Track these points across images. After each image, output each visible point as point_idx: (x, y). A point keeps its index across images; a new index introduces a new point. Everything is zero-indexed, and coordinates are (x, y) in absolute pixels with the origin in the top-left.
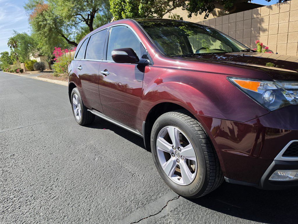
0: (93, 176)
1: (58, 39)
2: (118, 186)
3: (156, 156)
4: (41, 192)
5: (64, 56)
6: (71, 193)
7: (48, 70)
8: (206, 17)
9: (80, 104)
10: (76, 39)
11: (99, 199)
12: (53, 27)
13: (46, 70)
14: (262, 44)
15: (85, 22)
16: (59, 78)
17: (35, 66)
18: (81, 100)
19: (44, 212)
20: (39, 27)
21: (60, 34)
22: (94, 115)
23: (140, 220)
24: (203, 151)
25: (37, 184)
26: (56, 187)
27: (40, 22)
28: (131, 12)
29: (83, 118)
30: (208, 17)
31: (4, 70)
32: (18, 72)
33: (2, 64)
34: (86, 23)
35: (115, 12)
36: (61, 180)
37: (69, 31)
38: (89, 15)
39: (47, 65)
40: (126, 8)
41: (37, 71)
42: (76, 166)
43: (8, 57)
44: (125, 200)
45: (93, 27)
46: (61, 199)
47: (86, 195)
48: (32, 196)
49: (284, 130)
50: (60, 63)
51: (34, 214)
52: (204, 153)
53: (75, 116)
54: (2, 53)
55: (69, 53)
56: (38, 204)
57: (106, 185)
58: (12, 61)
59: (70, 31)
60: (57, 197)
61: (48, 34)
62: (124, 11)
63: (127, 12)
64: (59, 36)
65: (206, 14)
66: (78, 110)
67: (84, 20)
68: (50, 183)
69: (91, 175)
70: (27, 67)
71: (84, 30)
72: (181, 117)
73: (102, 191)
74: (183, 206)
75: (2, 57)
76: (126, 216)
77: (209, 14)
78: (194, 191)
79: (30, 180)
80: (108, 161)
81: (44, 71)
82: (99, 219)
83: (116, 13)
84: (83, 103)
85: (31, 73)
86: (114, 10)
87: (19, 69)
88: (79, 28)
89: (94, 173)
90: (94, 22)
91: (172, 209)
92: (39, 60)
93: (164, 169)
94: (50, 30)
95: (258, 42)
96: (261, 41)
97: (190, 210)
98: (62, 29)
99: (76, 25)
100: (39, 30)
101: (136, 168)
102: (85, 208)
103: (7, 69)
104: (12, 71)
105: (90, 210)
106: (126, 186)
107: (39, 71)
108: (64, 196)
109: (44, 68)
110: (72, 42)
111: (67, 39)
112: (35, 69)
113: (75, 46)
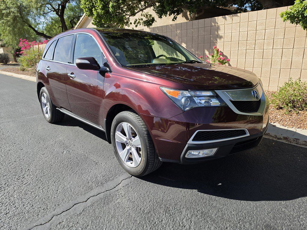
0: (61, 166)
1: (24, 29)
2: (83, 172)
3: (115, 147)
4: (14, 180)
5: (31, 49)
6: (41, 180)
7: (13, 62)
8: (174, 20)
9: (48, 103)
10: (45, 29)
11: (66, 183)
12: (18, 16)
13: (11, 63)
14: (218, 49)
15: (55, 12)
16: (27, 72)
18: (50, 99)
19: (17, 194)
20: (2, 15)
21: (26, 24)
22: (64, 114)
23: (98, 194)
24: (145, 140)
25: (9, 174)
26: (27, 175)
28: (102, 9)
29: (52, 116)
30: (176, 20)
34: (56, 14)
35: (85, 8)
36: (32, 170)
37: (37, 20)
38: (59, 5)
39: (11, 56)
40: (97, 5)
41: (0, 64)
42: (46, 159)
44: (87, 182)
45: (64, 17)
46: (32, 184)
47: (55, 180)
48: (6, 184)
49: (198, 124)
50: (27, 57)
51: (9, 197)
52: (145, 141)
53: (44, 114)
55: (37, 46)
56: (12, 189)
57: (72, 172)
59: (39, 21)
60: (29, 183)
61: (12, 24)
62: (95, 8)
63: (98, 9)
64: (25, 26)
65: (175, 16)
66: (47, 108)
67: (54, 10)
68: (22, 173)
69: (59, 165)
71: (54, 20)
72: (131, 116)
73: (68, 177)
74: (133, 182)
76: (88, 192)
77: (177, 17)
78: (141, 170)
79: (3, 171)
80: (75, 153)
81: (8, 63)
82: (65, 196)
83: (87, 9)
84: (52, 102)
86: (85, 6)
88: (48, 18)
89: (62, 163)
90: (65, 12)
91: (124, 185)
93: (121, 157)
94: (15, 18)
95: (215, 48)
96: (218, 47)
97: (138, 184)
98: (29, 18)
99: (45, 14)
100: (2, 18)
101: (100, 158)
102: (53, 190)
105: (58, 190)
106: (89, 172)
107: (2, 64)
108: (35, 182)
109: (8, 61)
110: (41, 33)
111: (35, 30)
113: (44, 37)
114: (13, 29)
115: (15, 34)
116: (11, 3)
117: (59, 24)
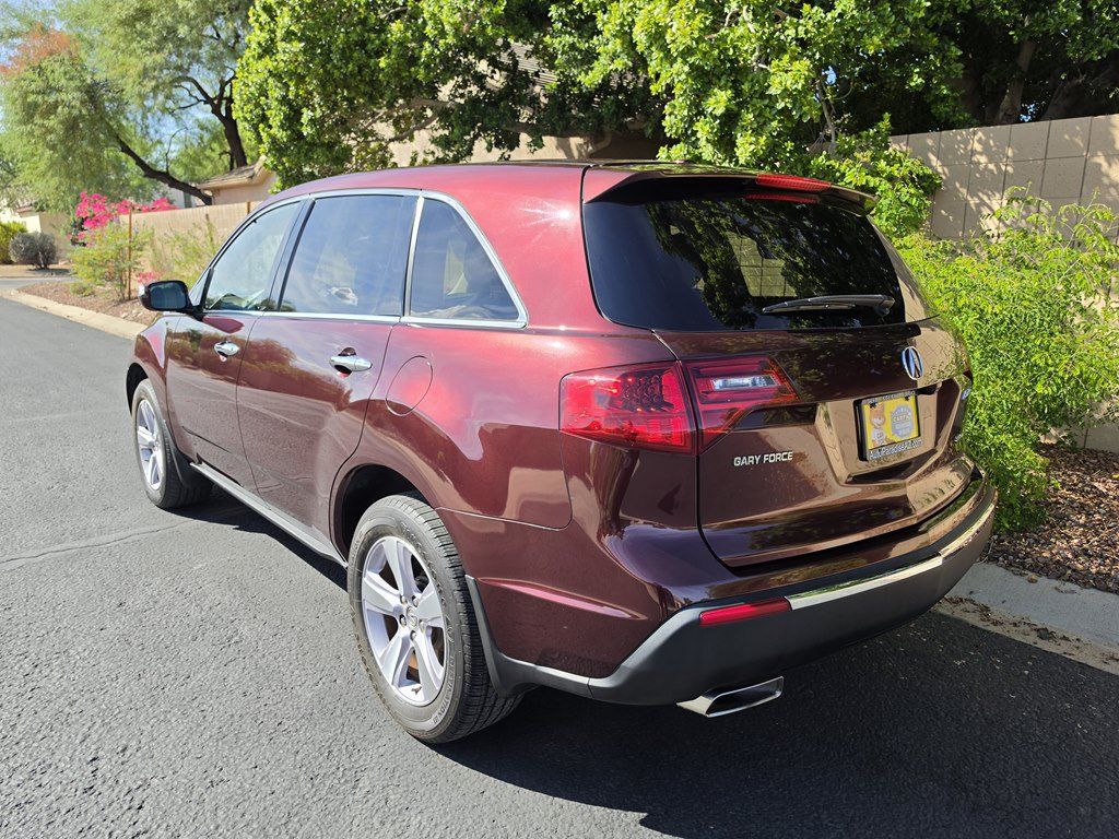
7: (68, 263)
10: (176, 160)
12: (81, 116)
13: (59, 265)
15: (209, 105)
16: (90, 300)
17: (14, 246)
20: (29, 111)
21: (113, 143)
27: (33, 93)
34: (213, 112)
37: (152, 130)
38: (222, 85)
39: (65, 245)
41: (25, 267)
55: (126, 218)
59: (157, 131)
61: (62, 142)
67: (204, 99)
71: (207, 132)
81: (51, 267)
88: (190, 123)
92: (33, 224)
94: (71, 125)
98: (123, 122)
100: (27, 119)
107: (31, 267)
109: (53, 258)
110: (160, 173)
111: (140, 162)
112: (13, 259)
113: (171, 186)
114: (65, 158)
115: (70, 175)
116: (65, 73)
117: (221, 145)
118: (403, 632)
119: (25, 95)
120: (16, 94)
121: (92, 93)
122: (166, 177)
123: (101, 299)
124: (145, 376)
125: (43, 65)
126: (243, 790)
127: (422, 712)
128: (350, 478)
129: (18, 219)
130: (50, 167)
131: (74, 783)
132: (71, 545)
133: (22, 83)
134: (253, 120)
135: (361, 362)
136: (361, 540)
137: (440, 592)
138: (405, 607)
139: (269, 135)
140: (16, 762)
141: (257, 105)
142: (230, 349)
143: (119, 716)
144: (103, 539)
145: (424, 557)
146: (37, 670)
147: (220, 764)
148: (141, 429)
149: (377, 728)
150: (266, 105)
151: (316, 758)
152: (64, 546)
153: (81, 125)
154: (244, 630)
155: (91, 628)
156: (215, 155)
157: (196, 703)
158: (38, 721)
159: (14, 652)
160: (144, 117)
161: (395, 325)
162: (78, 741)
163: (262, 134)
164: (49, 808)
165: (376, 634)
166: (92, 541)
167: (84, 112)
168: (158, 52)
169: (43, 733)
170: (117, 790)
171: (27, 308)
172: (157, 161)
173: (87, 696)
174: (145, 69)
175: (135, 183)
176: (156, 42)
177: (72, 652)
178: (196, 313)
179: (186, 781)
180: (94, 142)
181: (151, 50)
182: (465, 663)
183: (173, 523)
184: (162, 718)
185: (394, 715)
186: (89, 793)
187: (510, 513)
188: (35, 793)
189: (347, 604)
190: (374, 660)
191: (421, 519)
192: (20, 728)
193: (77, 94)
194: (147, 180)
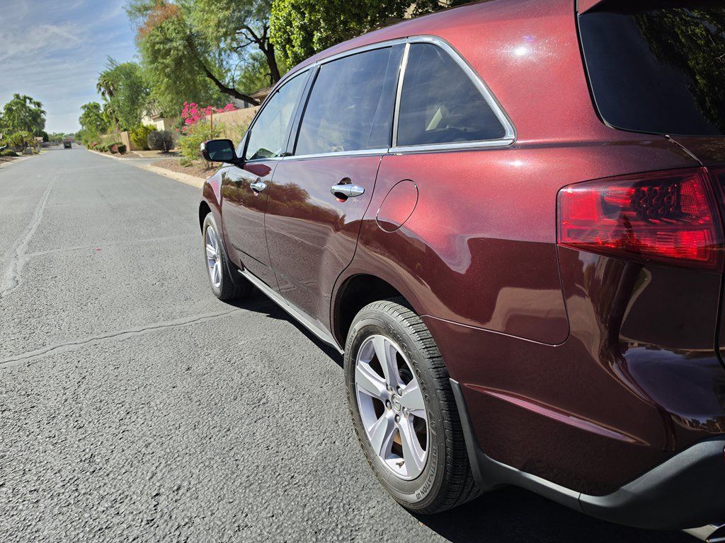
12: (184, 56)
13: (175, 150)
15: (258, 45)
16: (190, 169)
17: (150, 139)
20: (155, 55)
21: (202, 71)
27: (158, 43)
31: (89, 146)
32: (116, 152)
33: (85, 131)
34: (260, 48)
37: (224, 63)
41: (157, 152)
43: (98, 115)
54: (84, 107)
58: (105, 123)
59: (228, 63)
61: (173, 72)
67: (254, 39)
70: (135, 140)
71: (257, 61)
75: (85, 114)
81: (170, 151)
85: (141, 156)
87: (117, 144)
88: (247, 56)
92: (160, 126)
94: (178, 62)
98: (209, 58)
99: (239, 49)
100: (154, 60)
103: (95, 143)
104: (104, 148)
107: (160, 151)
109: (171, 146)
110: (230, 90)
111: (218, 83)
112: (150, 147)
113: (236, 97)
114: (175, 83)
115: (178, 93)
116: (175, 29)
117: (265, 69)
118: (389, 414)
119: (153, 45)
120: (148, 45)
121: (189, 40)
122: (234, 93)
123: (196, 168)
124: (209, 211)
125: (163, 25)
126: (262, 538)
127: (409, 486)
128: (346, 285)
129: (152, 122)
130: (167, 88)
131: (141, 514)
132: (162, 324)
133: (152, 38)
134: (282, 42)
135: (356, 189)
136: (355, 336)
137: (424, 389)
138: (390, 393)
139: (293, 52)
140: (104, 491)
141: (285, 32)
142: (260, 186)
143: (178, 459)
144: (182, 320)
145: (409, 357)
146: (128, 417)
147: (246, 510)
148: (209, 246)
149: (368, 490)
150: (291, 31)
151: (319, 513)
152: (158, 324)
153: (184, 61)
154: (270, 394)
155: (167, 385)
156: (262, 77)
157: (232, 453)
158: (123, 457)
159: (116, 401)
160: (220, 54)
161: (383, 156)
162: (148, 478)
163: (288, 52)
164: (121, 535)
165: (366, 412)
166: (175, 322)
167: (186, 53)
168: (226, 10)
169: (127, 467)
170: (170, 525)
171: (155, 175)
172: (229, 83)
173: (158, 440)
174: (219, 22)
175: (215, 96)
176: (226, 4)
177: (152, 403)
178: (240, 163)
179: (220, 523)
180: (191, 71)
181: (222, 9)
182: (446, 455)
183: (227, 311)
184: (207, 464)
185: (382, 482)
186: (151, 524)
187: (496, 325)
188: (114, 520)
189: (343, 379)
190: (365, 433)
191: (406, 323)
192: (111, 462)
193: (181, 42)
194: (222, 94)
